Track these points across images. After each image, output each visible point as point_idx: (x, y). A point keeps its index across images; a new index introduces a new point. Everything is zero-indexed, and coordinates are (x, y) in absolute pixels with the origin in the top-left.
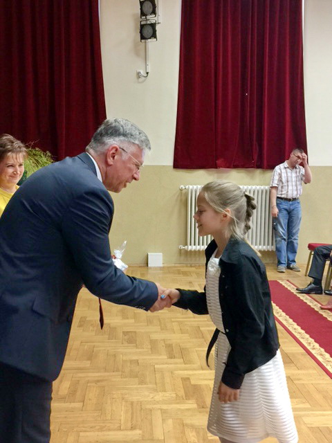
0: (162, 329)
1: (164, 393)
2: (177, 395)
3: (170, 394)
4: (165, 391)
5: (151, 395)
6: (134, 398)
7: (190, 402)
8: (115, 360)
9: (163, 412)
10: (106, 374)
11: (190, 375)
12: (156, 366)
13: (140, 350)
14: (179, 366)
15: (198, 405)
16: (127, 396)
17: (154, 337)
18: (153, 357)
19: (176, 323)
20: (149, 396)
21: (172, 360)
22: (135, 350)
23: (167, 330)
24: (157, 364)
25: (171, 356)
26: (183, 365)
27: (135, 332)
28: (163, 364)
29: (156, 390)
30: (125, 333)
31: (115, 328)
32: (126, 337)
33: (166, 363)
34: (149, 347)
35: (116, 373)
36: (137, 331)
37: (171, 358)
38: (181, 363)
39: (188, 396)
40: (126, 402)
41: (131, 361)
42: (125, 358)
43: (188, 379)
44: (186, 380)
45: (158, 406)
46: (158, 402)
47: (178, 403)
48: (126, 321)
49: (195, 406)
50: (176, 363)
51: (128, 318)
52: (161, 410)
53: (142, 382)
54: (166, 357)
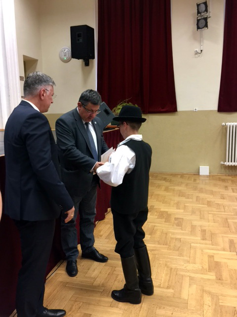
0: (201, 218)
1: (194, 265)
2: (203, 267)
3: (198, 266)
4: (195, 264)
5: (185, 265)
6: (173, 265)
7: (211, 274)
8: (166, 237)
9: (191, 278)
10: (159, 246)
11: (214, 254)
12: (192, 244)
13: (183, 232)
14: (208, 246)
15: (217, 277)
16: (169, 263)
17: (195, 223)
18: (191, 238)
19: (211, 215)
20: (183, 265)
21: (204, 242)
22: (180, 231)
23: (204, 219)
24: (193, 243)
25: (204, 239)
26: (211, 246)
27: (183, 219)
28: (197, 243)
29: (188, 262)
30: (176, 219)
31: (171, 215)
32: (176, 222)
33: (199, 243)
34: (190, 230)
35: (165, 246)
36: (184, 218)
37: (203, 239)
38: (209, 244)
39: (210, 270)
40: (168, 267)
41: (176, 239)
42: (172, 236)
43: (213, 256)
44: (211, 257)
45: (188, 274)
46: (189, 271)
47: (202, 274)
48: (178, 210)
49: (214, 277)
50: (206, 244)
51: (180, 209)
52: (190, 277)
53: (181, 255)
54: (200, 239)
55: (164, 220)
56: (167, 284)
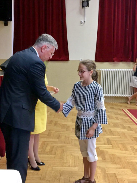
55: (65, 130)
56: (73, 165)
